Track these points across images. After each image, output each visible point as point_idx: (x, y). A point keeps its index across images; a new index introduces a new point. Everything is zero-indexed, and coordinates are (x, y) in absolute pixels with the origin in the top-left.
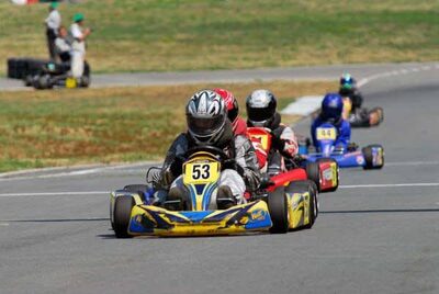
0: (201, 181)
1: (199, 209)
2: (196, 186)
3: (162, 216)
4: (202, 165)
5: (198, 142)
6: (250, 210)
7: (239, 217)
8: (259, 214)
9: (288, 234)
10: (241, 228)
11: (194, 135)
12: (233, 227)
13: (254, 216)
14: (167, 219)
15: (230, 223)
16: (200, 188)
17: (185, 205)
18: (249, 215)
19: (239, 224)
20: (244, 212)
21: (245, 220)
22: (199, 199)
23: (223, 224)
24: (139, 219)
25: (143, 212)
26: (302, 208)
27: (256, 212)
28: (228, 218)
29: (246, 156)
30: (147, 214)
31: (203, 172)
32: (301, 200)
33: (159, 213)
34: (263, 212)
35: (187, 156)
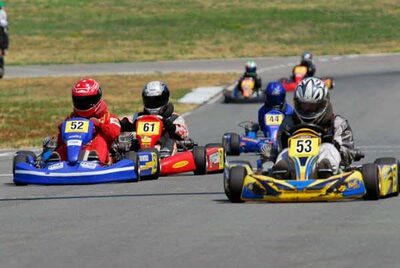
0: (304, 154)
1: (302, 179)
2: (300, 158)
3: (271, 184)
4: (305, 140)
5: (303, 122)
6: (347, 180)
7: (337, 186)
8: (355, 183)
9: (380, 201)
10: (339, 195)
11: (299, 116)
12: (332, 195)
13: (350, 185)
14: (275, 188)
15: (330, 191)
16: (303, 160)
17: (290, 174)
18: (346, 184)
19: (338, 192)
20: (342, 182)
21: (343, 188)
22: (303, 169)
23: (324, 192)
24: (251, 187)
25: (254, 181)
26: (391, 178)
27: (352, 181)
28: (328, 186)
29: (343, 134)
30: (258, 183)
31: (306, 146)
32: (391, 171)
33: (268, 181)
34: (358, 182)
35: (292, 132)
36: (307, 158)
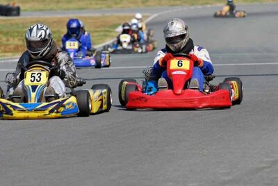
0: (35, 83)
1: (33, 102)
2: (32, 86)
3: (8, 106)
4: (37, 73)
5: (32, 56)
6: (65, 103)
7: (57, 108)
8: (71, 105)
9: (90, 116)
10: (59, 114)
12: (54, 114)
13: (67, 107)
14: (11, 109)
15: (51, 111)
16: (34, 88)
18: (64, 106)
19: (57, 112)
20: (61, 104)
21: (62, 109)
22: (33, 95)
23: (47, 112)
26: (101, 100)
27: (69, 104)
28: (50, 108)
29: (66, 64)
31: (37, 77)
32: (101, 94)
33: (7, 104)
34: (73, 104)
35: (28, 67)
36: (37, 86)
